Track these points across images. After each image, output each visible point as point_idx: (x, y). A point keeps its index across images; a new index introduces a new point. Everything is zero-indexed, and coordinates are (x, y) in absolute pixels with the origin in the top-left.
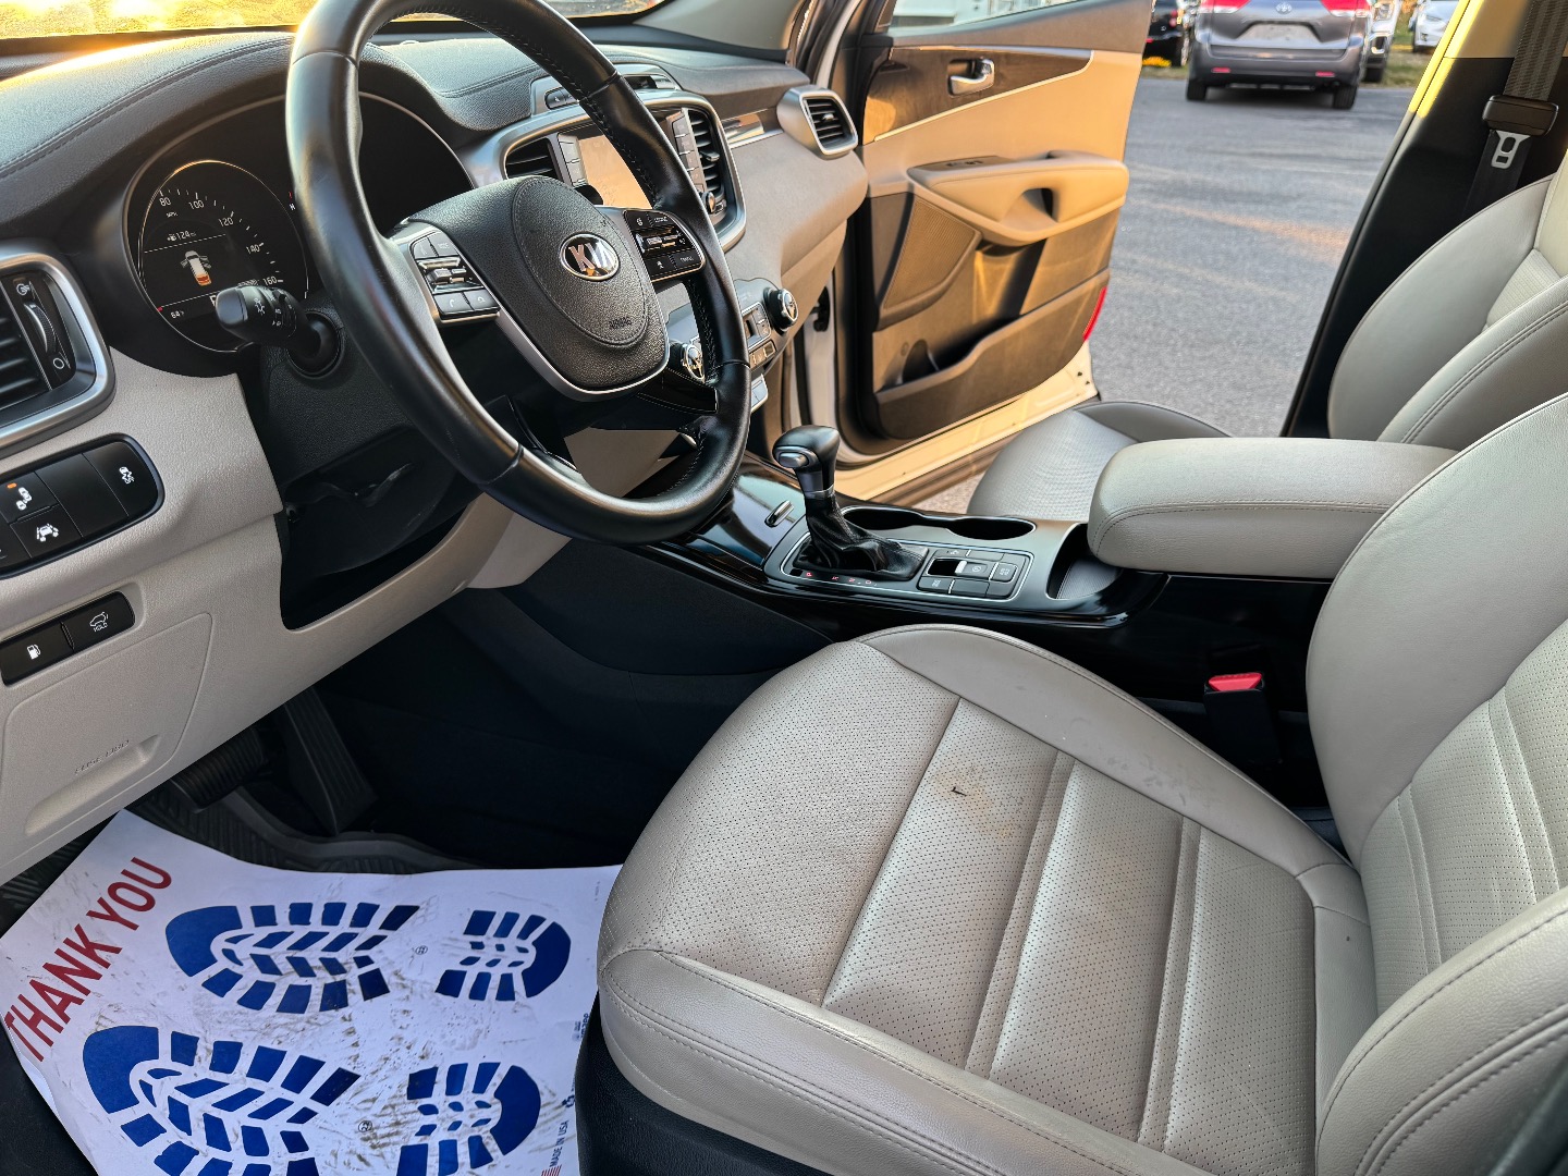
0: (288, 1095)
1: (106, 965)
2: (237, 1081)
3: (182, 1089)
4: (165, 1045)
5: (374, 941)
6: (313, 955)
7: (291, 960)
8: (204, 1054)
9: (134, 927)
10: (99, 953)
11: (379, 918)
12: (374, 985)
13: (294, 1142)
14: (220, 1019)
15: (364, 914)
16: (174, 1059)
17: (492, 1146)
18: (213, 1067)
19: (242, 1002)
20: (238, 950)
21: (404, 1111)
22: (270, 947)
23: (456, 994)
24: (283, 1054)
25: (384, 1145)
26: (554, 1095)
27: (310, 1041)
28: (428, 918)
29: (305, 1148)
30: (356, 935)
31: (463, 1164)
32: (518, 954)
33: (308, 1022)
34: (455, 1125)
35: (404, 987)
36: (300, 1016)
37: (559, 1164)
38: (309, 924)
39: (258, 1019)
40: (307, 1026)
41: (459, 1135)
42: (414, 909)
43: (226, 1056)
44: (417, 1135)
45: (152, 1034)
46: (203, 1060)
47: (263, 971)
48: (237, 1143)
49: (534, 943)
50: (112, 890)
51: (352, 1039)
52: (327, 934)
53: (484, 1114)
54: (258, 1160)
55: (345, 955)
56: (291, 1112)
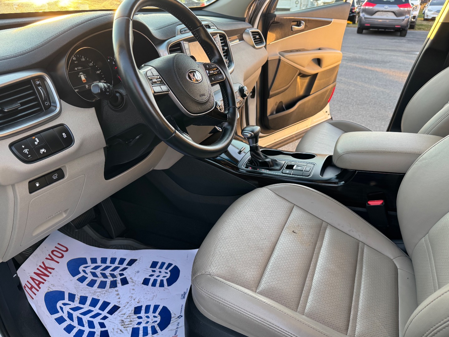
0: (100, 312)
1: (51, 273)
2: (86, 307)
3: (71, 309)
4: (66, 296)
5: (124, 269)
6: (107, 272)
7: (101, 273)
8: (77, 299)
9: (58, 263)
10: (49, 269)
11: (126, 262)
12: (124, 282)
13: (102, 325)
14: (82, 290)
15: (122, 261)
16: (69, 300)
17: (158, 329)
18: (80, 303)
19: (88, 285)
20: (87, 270)
21: (133, 317)
22: (96, 270)
23: (148, 285)
24: (99, 300)
25: (127, 327)
26: (175, 315)
27: (107, 297)
28: (140, 263)
29: (105, 327)
30: (120, 267)
31: (150, 333)
32: (165, 274)
33: (106, 291)
34: (147, 322)
35: (133, 282)
36: (104, 289)
37: (177, 335)
38: (106, 263)
39: (92, 290)
40: (106, 292)
41: (148, 325)
42: (136, 260)
43: (83, 300)
44: (137, 324)
45: (63, 293)
46: (77, 301)
47: (94, 276)
48: (86, 325)
49: (170, 271)
50: (52, 252)
51: (118, 297)
52: (111, 266)
53: (155, 319)
54: (92, 330)
55: (116, 273)
56: (101, 316)
